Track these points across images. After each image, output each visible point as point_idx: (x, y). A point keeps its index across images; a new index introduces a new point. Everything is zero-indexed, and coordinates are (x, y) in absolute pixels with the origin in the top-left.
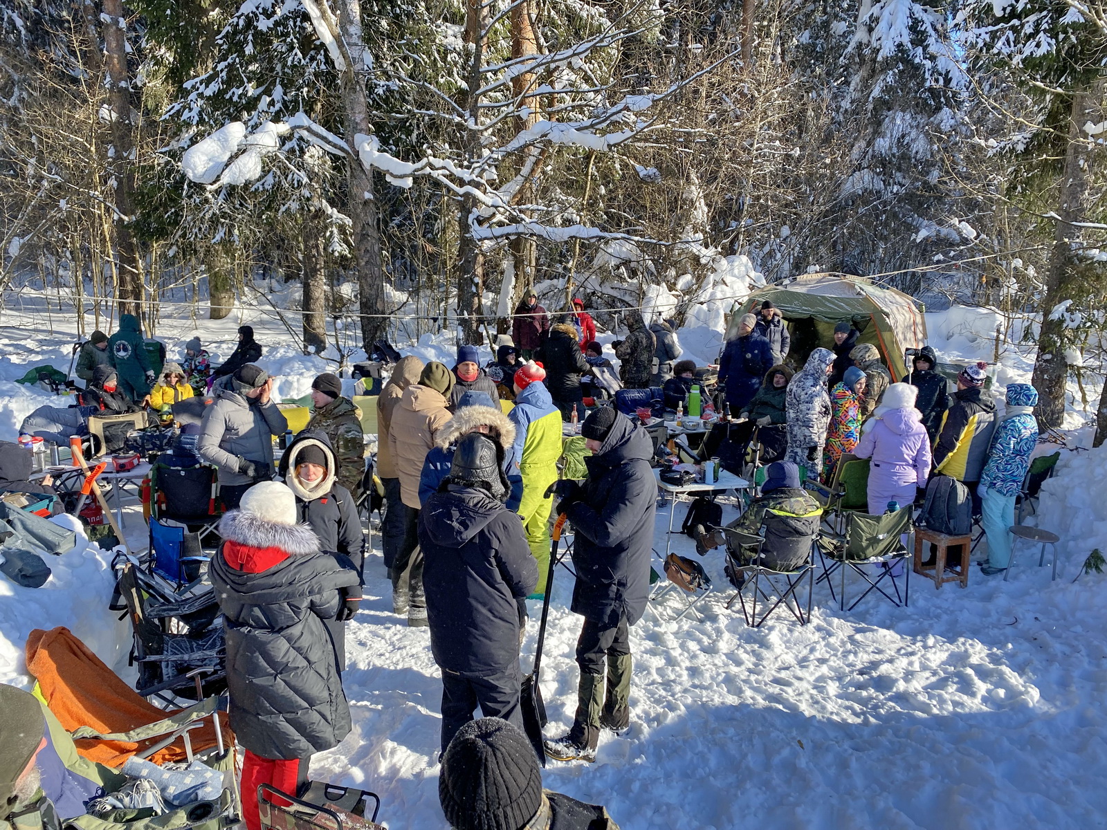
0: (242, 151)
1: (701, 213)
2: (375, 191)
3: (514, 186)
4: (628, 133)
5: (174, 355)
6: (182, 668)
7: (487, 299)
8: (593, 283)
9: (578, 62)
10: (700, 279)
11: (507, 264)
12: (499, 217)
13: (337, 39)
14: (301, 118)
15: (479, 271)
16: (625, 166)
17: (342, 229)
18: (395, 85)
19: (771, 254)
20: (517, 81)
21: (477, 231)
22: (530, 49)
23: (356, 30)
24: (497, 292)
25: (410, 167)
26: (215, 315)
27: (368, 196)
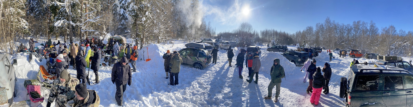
0: (59, 23)
1: (105, 29)
2: (72, 27)
3: (86, 26)
4: (97, 20)
5: (52, 43)
6: (52, 71)
7: (83, 38)
8: (94, 36)
9: (92, 13)
10: (105, 36)
11: (85, 34)
12: (84, 29)
13: (69, 12)
14: (65, 20)
15: (82, 35)
16: (97, 24)
17: (68, 31)
18: (74, 16)
19: (112, 33)
20: (86, 15)
21: (82, 31)
22: (87, 12)
23: (70, 11)
24: (84, 37)
25: (75, 24)
26: (56, 40)
27: (71, 27)
